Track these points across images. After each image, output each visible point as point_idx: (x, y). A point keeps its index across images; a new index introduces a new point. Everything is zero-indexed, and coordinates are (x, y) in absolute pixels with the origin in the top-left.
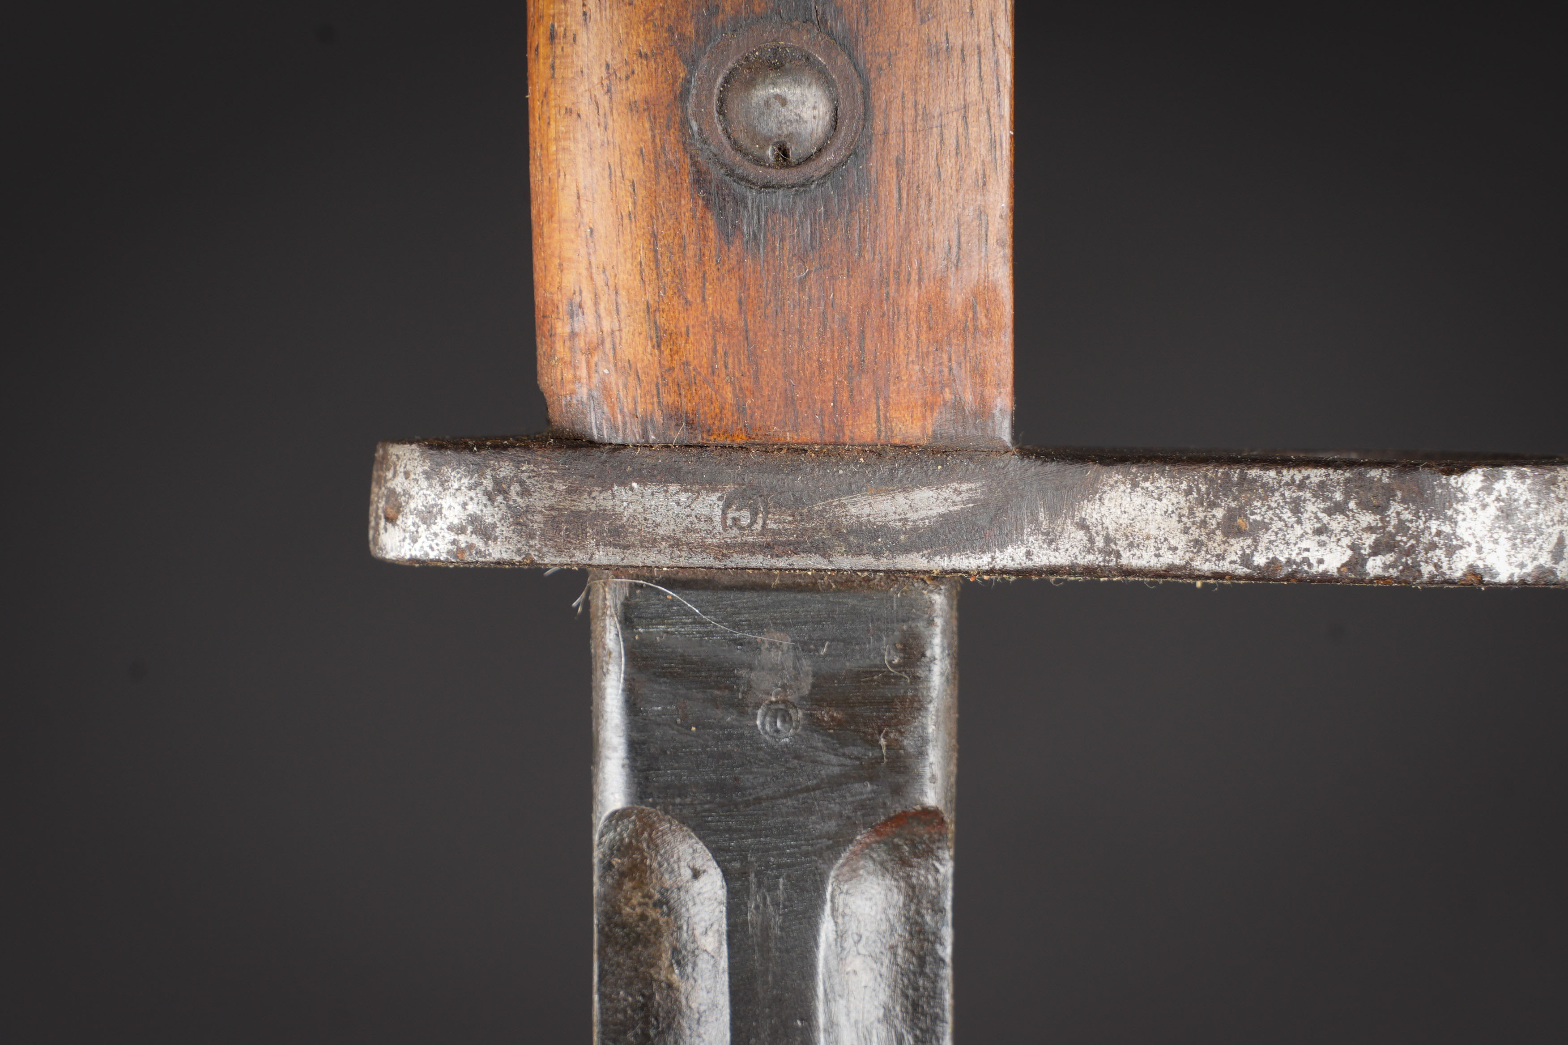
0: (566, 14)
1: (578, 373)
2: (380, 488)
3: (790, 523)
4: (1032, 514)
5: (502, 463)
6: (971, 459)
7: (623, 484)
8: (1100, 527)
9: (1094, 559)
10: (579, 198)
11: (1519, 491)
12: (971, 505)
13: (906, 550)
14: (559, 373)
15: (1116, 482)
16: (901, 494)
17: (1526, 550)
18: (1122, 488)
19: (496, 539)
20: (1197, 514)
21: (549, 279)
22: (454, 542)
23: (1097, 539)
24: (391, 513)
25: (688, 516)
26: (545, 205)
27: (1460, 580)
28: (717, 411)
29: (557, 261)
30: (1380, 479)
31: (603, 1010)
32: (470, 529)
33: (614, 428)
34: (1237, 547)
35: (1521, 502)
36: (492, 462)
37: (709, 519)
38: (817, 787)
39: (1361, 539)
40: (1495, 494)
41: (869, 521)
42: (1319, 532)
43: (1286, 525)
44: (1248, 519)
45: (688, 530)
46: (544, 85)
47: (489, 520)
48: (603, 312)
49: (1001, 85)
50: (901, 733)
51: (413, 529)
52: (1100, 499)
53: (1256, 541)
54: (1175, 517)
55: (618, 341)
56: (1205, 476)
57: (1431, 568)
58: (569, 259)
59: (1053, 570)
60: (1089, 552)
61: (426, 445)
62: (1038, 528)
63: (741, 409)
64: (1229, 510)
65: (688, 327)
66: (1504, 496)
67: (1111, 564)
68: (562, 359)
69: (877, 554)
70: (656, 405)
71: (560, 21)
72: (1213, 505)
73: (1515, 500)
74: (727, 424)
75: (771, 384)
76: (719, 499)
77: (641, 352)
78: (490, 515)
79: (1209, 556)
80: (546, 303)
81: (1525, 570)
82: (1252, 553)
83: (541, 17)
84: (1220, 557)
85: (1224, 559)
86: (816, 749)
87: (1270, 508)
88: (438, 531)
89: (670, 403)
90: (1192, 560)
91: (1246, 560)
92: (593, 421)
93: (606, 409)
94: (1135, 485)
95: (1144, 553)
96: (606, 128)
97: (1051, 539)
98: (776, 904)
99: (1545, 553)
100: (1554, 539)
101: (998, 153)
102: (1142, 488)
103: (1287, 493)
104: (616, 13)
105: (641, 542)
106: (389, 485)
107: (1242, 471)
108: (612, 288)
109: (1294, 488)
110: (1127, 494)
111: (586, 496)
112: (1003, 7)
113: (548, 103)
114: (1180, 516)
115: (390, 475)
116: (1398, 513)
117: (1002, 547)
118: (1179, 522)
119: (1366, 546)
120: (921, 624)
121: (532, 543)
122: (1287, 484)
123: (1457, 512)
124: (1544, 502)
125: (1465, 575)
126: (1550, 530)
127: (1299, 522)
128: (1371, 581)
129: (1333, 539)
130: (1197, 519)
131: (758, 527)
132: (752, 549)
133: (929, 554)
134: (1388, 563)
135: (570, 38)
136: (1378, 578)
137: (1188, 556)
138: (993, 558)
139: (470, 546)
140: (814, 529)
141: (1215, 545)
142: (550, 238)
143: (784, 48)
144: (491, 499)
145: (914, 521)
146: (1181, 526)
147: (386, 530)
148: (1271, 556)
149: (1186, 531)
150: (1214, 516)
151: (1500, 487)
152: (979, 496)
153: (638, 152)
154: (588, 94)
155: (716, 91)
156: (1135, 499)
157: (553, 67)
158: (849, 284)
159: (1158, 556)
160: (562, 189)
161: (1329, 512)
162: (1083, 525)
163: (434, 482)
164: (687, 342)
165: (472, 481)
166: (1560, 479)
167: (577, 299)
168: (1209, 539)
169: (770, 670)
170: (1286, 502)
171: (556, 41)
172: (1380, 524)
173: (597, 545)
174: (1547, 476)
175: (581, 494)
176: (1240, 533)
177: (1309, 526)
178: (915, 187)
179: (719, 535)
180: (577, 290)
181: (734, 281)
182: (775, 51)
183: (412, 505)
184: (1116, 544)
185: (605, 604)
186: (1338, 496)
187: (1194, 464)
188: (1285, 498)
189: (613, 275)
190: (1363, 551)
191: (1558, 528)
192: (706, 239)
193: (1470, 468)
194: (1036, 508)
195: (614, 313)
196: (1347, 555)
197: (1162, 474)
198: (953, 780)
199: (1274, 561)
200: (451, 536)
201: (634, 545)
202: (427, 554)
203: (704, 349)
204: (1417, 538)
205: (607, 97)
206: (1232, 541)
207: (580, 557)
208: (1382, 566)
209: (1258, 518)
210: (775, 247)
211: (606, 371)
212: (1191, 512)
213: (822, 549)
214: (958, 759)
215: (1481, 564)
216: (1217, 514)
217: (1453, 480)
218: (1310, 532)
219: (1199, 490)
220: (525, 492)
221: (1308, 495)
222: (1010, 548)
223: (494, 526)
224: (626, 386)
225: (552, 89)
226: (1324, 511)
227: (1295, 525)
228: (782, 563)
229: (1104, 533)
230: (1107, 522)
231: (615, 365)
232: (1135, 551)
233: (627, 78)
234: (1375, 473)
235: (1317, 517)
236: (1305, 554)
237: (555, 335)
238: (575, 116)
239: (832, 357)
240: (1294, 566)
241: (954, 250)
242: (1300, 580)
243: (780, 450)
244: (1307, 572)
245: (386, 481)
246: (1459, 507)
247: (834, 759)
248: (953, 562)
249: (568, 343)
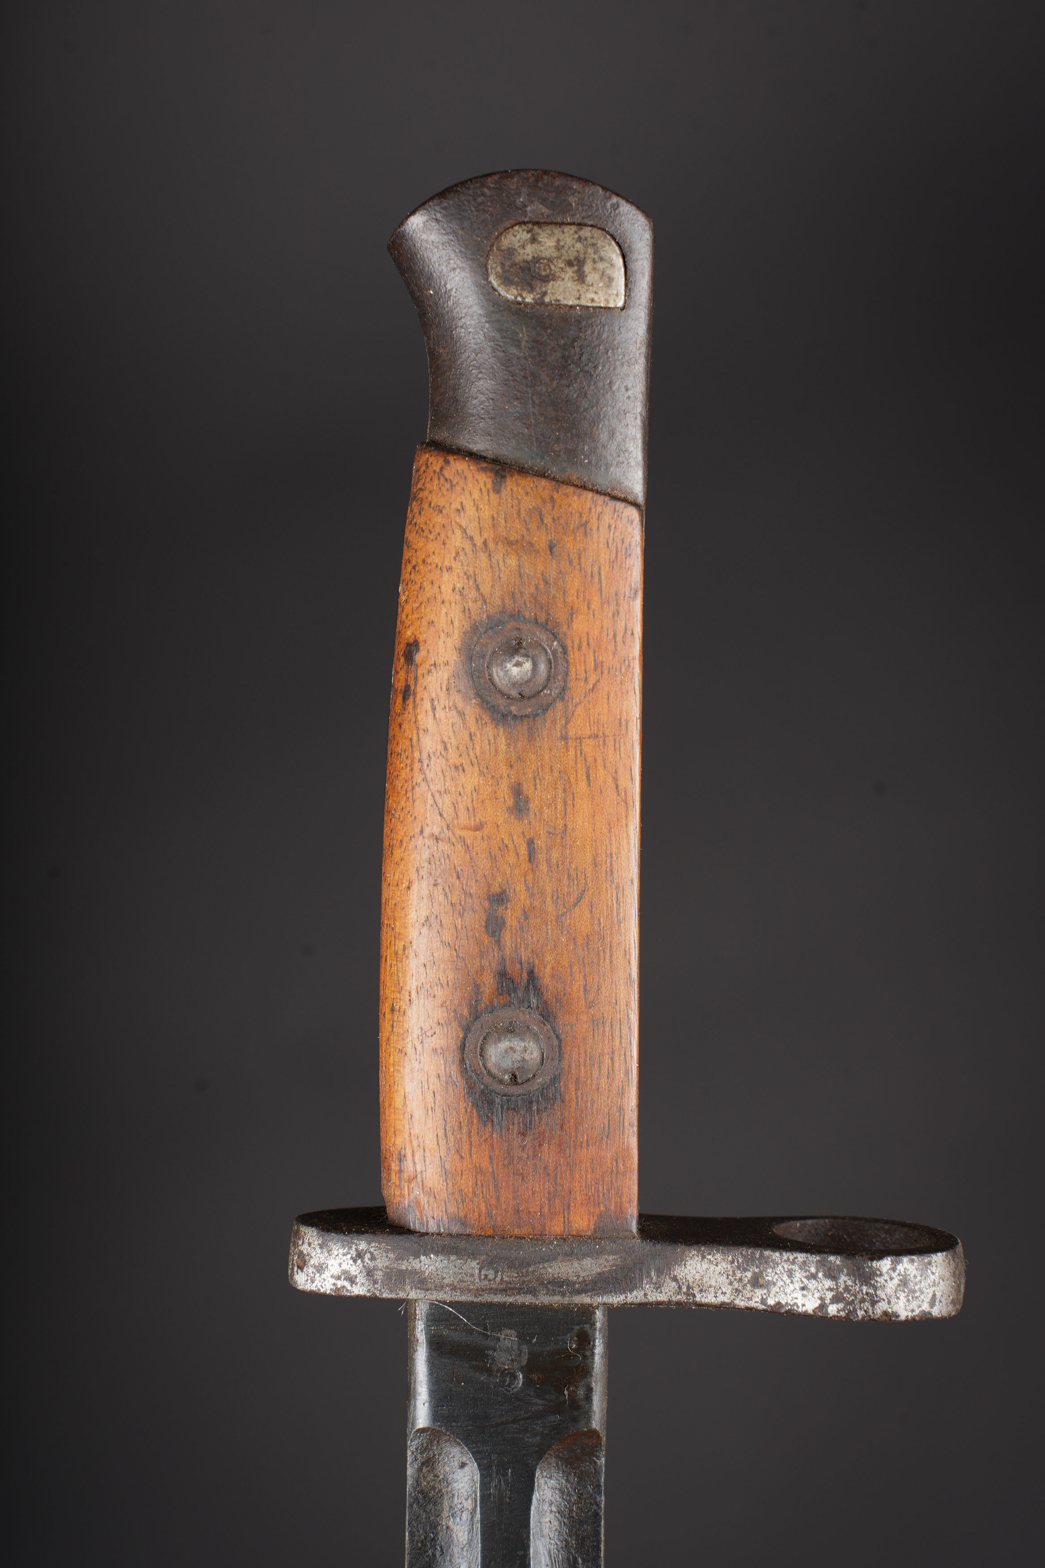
0: (400, 999)
1: (403, 1192)
2: (295, 1249)
3: (516, 1277)
4: (647, 1272)
5: (361, 1242)
6: (615, 1242)
7: (425, 1255)
8: (684, 1280)
9: (682, 1298)
10: (405, 1097)
11: (911, 1270)
12: (614, 1268)
13: (579, 1292)
14: (393, 1190)
15: (693, 1255)
16: (576, 1262)
17: (914, 1302)
18: (697, 1259)
19: (356, 1284)
20: (737, 1275)
21: (388, 1138)
22: (334, 1284)
23: (683, 1287)
24: (301, 1264)
25: (460, 1273)
26: (387, 1098)
27: (879, 1318)
28: (477, 1217)
29: (392, 1130)
30: (835, 1262)
31: (411, 1541)
32: (343, 1277)
33: (422, 1224)
34: (759, 1293)
35: (912, 1276)
36: (355, 1241)
37: (472, 1275)
38: (529, 1418)
39: (825, 1294)
40: (898, 1271)
41: (559, 1277)
42: (803, 1289)
43: (785, 1284)
44: (764, 1279)
45: (461, 1281)
46: (388, 1034)
47: (354, 1273)
48: (417, 1161)
49: (632, 1039)
50: (576, 1387)
51: (312, 1275)
52: (685, 1265)
53: (769, 1292)
54: (725, 1276)
55: (424, 1177)
56: (741, 1253)
57: (863, 1312)
58: (399, 1130)
59: (659, 1303)
60: (678, 1294)
61: (320, 1229)
62: (651, 1282)
63: (489, 1215)
64: (754, 1273)
65: (462, 1171)
66: (902, 1273)
67: (691, 1301)
68: (395, 1183)
69: (563, 1295)
70: (444, 1212)
71: (397, 1002)
72: (745, 1270)
73: (908, 1275)
74: (482, 1224)
75: (507, 1202)
76: (478, 1264)
77: (436, 1183)
78: (356, 1270)
79: (743, 1298)
80: (386, 1151)
81: (914, 1314)
82: (767, 1298)
83: (386, 998)
84: (750, 1299)
85: (751, 1300)
86: (529, 1395)
87: (776, 1273)
88: (326, 1278)
89: (452, 1211)
90: (734, 1299)
91: (763, 1301)
92: (411, 1219)
93: (418, 1213)
94: (703, 1257)
95: (708, 1295)
96: (420, 1062)
97: (658, 1287)
98: (507, 1483)
99: (926, 1304)
100: (930, 1295)
101: (630, 1076)
102: (708, 1259)
103: (786, 1266)
104: (426, 1001)
105: (435, 1287)
106: (300, 1248)
107: (761, 1252)
108: (422, 1148)
109: (789, 1263)
110: (699, 1262)
111: (406, 1261)
112: (633, 998)
113: (389, 1044)
114: (728, 1275)
115: (300, 1242)
116: (845, 1282)
117: (631, 1291)
118: (728, 1278)
119: (828, 1298)
120: (587, 1326)
121: (376, 1286)
122: (785, 1261)
123: (877, 1282)
124: (924, 1275)
125: (881, 1316)
126: (928, 1291)
127: (792, 1282)
128: (831, 1318)
129: (810, 1293)
130: (738, 1278)
131: (498, 1279)
132: (495, 1291)
133: (591, 1295)
134: (840, 1309)
135: (402, 1013)
136: (834, 1316)
137: (733, 1297)
138: (626, 1297)
139: (344, 1287)
140: (529, 1281)
141: (747, 1292)
142: (389, 1116)
143: (515, 1022)
144: (355, 1261)
145: (583, 1277)
146: (728, 1281)
147: (298, 1273)
148: (777, 1300)
149: (731, 1283)
150: (746, 1276)
151: (900, 1267)
152: (619, 1263)
153: (437, 1076)
154: (411, 1043)
155: (479, 1044)
156: (703, 1265)
157: (393, 1027)
158: (549, 1148)
159: (716, 1297)
160: (396, 1092)
161: (808, 1278)
162: (675, 1279)
163: (324, 1250)
164: (461, 1179)
165: (345, 1251)
166: (933, 1261)
167: (403, 1152)
168: (744, 1289)
169: (505, 1351)
170: (785, 1271)
171: (395, 1013)
172: (835, 1287)
173: (412, 1288)
174: (926, 1261)
175: (403, 1260)
176: (761, 1286)
177: (798, 1285)
178: (585, 1095)
179: (478, 1284)
180: (403, 1147)
181: (487, 1147)
182: (511, 1023)
183: (312, 1262)
184: (693, 1290)
185: (415, 1313)
186: (813, 1270)
187: (735, 1246)
188: (784, 1269)
189: (422, 1141)
190: (826, 1301)
191: (933, 1289)
192: (472, 1123)
193: (884, 1257)
194: (650, 1269)
195: (423, 1162)
196: (817, 1303)
197: (718, 1251)
198: (605, 1411)
199: (779, 1303)
200: (333, 1281)
201: (431, 1289)
202: (319, 1290)
203: (470, 1183)
204: (855, 1296)
205: (421, 1045)
206: (756, 1290)
207: (402, 1295)
208: (836, 1310)
209: (770, 1278)
210: (510, 1128)
211: (418, 1193)
212: (734, 1274)
213: (533, 1292)
214: (608, 1400)
215: (890, 1310)
216: (748, 1276)
217: (874, 1264)
218: (798, 1289)
219: (738, 1261)
220: (373, 1258)
221: (797, 1268)
222: (635, 1292)
223: (356, 1277)
224: (428, 1202)
225: (392, 1037)
226: (805, 1277)
227: (790, 1284)
228: (511, 1300)
229: (687, 1283)
230: (688, 1277)
231: (423, 1190)
232: (703, 1294)
233: (432, 1036)
234: (832, 1258)
235: (801, 1281)
236: (795, 1301)
237: (391, 1169)
238: (404, 1054)
239: (540, 1188)
240: (790, 1307)
241: (607, 1129)
242: (793, 1314)
243: (511, 1237)
244: (796, 1311)
245: (298, 1246)
246: (878, 1279)
247: (539, 1401)
248: (604, 1299)
249: (397, 1175)
